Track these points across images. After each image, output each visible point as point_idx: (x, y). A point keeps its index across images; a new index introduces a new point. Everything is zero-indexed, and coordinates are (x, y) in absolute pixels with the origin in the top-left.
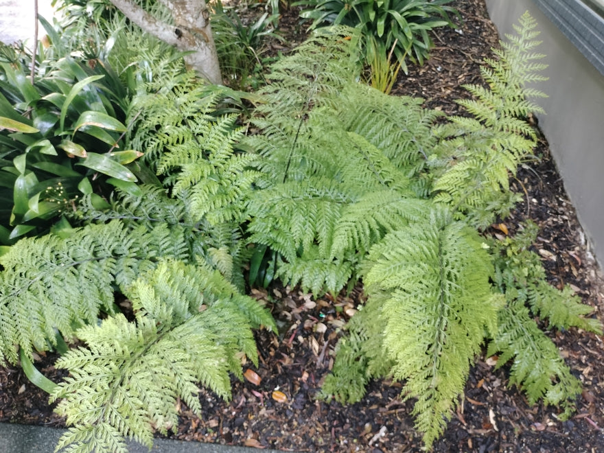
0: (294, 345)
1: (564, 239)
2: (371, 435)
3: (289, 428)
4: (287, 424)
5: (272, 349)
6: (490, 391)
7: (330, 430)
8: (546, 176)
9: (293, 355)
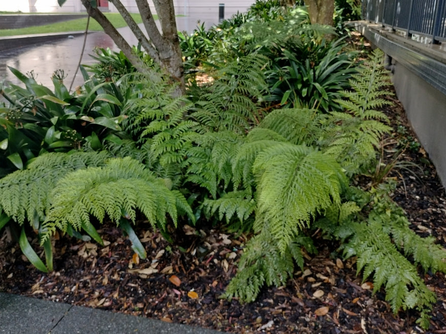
0: (210, 266)
1: (440, 221)
2: (260, 325)
3: (196, 315)
4: (195, 312)
5: (193, 265)
6: (364, 308)
7: (228, 319)
8: (430, 184)
9: (208, 271)
